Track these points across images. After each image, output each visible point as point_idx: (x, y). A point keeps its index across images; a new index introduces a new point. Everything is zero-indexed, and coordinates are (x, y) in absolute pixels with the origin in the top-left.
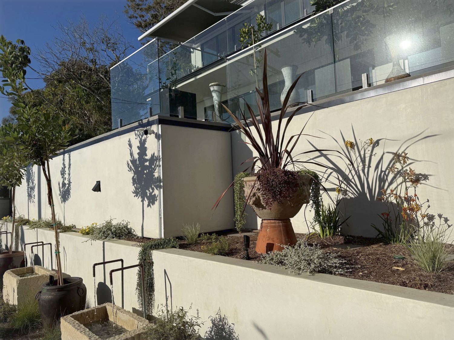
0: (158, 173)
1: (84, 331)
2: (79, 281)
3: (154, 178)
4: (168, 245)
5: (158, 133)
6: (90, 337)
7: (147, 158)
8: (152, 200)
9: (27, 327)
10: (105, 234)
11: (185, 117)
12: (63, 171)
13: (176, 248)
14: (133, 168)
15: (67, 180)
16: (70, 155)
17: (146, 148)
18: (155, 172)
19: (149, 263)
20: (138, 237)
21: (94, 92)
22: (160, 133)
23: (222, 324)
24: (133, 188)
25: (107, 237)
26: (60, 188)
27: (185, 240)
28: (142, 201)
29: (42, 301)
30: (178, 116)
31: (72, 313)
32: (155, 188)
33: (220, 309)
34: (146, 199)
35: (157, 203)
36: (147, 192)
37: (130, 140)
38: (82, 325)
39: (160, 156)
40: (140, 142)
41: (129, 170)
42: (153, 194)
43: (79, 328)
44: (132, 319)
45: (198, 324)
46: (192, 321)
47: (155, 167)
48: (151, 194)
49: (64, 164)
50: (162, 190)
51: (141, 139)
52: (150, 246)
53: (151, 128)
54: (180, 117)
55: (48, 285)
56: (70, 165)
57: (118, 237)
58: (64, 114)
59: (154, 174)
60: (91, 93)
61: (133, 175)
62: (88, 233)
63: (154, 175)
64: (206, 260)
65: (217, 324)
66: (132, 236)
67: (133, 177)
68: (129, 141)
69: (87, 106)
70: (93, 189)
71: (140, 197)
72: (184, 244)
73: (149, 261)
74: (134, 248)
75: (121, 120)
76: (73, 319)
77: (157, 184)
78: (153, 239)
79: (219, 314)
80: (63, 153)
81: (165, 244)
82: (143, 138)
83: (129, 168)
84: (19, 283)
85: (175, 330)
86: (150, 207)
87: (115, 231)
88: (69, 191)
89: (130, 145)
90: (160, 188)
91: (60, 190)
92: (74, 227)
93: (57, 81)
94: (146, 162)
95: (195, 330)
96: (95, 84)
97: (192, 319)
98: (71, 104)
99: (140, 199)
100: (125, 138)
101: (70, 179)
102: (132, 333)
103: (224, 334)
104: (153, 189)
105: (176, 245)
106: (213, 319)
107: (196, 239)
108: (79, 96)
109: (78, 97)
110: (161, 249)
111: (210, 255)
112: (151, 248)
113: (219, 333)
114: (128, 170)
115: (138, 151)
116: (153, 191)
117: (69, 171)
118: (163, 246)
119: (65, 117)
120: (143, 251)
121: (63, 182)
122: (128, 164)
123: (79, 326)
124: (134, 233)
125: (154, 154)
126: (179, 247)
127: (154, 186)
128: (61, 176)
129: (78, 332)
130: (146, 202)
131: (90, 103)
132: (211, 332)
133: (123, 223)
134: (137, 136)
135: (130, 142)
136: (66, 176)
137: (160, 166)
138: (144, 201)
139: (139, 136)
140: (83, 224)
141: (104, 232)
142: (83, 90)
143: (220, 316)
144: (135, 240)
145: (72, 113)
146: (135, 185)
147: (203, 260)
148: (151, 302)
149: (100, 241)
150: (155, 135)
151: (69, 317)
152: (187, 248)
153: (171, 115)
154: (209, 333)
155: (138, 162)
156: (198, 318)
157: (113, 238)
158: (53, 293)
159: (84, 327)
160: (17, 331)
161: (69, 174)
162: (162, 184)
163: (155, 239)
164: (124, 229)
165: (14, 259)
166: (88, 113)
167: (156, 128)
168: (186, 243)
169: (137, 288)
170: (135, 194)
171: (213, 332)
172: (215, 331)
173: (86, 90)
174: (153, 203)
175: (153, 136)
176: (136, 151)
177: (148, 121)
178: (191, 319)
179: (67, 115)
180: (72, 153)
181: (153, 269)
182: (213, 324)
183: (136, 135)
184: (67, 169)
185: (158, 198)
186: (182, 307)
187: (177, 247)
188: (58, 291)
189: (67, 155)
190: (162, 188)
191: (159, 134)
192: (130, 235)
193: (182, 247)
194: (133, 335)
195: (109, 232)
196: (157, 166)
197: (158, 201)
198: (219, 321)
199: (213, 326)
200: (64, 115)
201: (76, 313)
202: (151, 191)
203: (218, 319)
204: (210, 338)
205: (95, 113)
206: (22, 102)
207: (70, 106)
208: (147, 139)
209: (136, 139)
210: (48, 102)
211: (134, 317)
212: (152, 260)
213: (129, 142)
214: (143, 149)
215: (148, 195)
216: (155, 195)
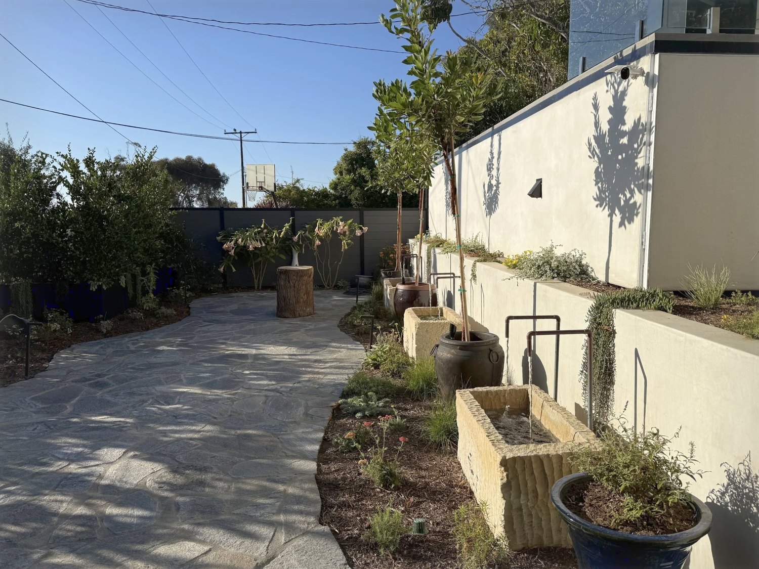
0: (645, 159)
1: (482, 421)
2: (493, 341)
3: (636, 168)
4: (650, 303)
5: (651, 74)
6: (490, 433)
7: (624, 130)
8: (629, 213)
9: (422, 391)
10: (541, 270)
11: (721, 31)
12: (490, 165)
13: (666, 311)
14: (597, 151)
15: (494, 178)
16: (500, 136)
17: (625, 107)
18: (639, 156)
19: (607, 330)
20: (599, 282)
21: (556, 25)
22: (656, 72)
23: (751, 487)
24: (594, 191)
25: (543, 275)
26: (485, 192)
27: (690, 297)
28: (611, 215)
29: (439, 358)
30: (704, 31)
31: (473, 387)
32: (636, 189)
33: (749, 455)
34: (617, 212)
35: (638, 220)
36: (620, 198)
37: (596, 95)
38: (483, 410)
39: (651, 124)
40: (615, 98)
41: (591, 155)
42: (632, 201)
43: (477, 413)
44: (566, 423)
45: (691, 472)
46: (678, 462)
47: (639, 146)
48: (627, 201)
49: (492, 153)
50: (650, 194)
51: (616, 92)
52: (611, 300)
53: (637, 63)
54: (709, 32)
55: (448, 337)
56: (499, 153)
57: (561, 277)
58: (507, 71)
59: (636, 161)
60: (552, 29)
61: (597, 165)
62: (515, 266)
63: (637, 164)
64: (728, 346)
65: (740, 483)
66: (587, 278)
67: (598, 168)
68: (595, 98)
69: (544, 54)
70: (530, 192)
71: (607, 208)
72: (686, 306)
73: (606, 327)
74: (584, 299)
75: (584, 59)
76: (473, 397)
77: (640, 182)
78: (624, 288)
79: (746, 463)
80: (492, 135)
81: (643, 301)
82: (621, 89)
83: (590, 151)
84: (418, 328)
85: (634, 471)
86: (623, 227)
87: (558, 266)
88: (497, 198)
89: (596, 107)
90: (647, 189)
91: (485, 196)
92: (500, 255)
93: (499, 16)
94: (623, 138)
95: (680, 481)
96: (558, 10)
97: (677, 457)
98: (519, 53)
99: (607, 211)
100: (587, 92)
101: (498, 178)
102: (559, 448)
103: (755, 508)
104: (632, 192)
105: (667, 307)
106: (732, 470)
107: (716, 301)
108: (533, 37)
109: (531, 39)
110: (633, 308)
111: (744, 337)
112: (613, 303)
113: (741, 501)
114: (589, 156)
115: (610, 116)
116: (632, 196)
117: (499, 164)
118: (639, 303)
119: (508, 76)
120: (597, 308)
121: (490, 182)
122: (590, 144)
123: (478, 410)
124: (593, 274)
125: (639, 119)
126: (673, 311)
127: (635, 185)
128: (487, 173)
129: (474, 420)
130: (617, 218)
131: (549, 47)
132: (723, 494)
133: (575, 254)
134: (610, 84)
135: (596, 100)
136: (494, 172)
137: (650, 144)
138: (614, 216)
139: (612, 85)
140: (512, 251)
141: (539, 267)
142: (539, 25)
143: (749, 470)
144: (590, 287)
145: (520, 69)
146: (600, 185)
147: (720, 346)
148: (606, 402)
149: (530, 281)
150: (644, 78)
151: (468, 392)
152: (692, 314)
153: (687, 31)
154: (718, 494)
155: (607, 139)
156: (691, 459)
157: (553, 278)
158: (453, 351)
159: (485, 414)
160: (410, 393)
161: (498, 169)
162: (651, 181)
163: (629, 290)
164: (574, 264)
165: (420, 293)
166: (544, 65)
167: (649, 64)
168: (691, 304)
169: (582, 372)
170: (598, 202)
171: (729, 496)
172: (732, 495)
173: (544, 24)
174: (631, 220)
175: (641, 79)
176: (605, 116)
177: (634, 51)
178: (674, 456)
179: (511, 74)
180: (504, 133)
181: (614, 344)
182: (729, 479)
183: (607, 84)
184: (495, 161)
185: (640, 210)
186: (658, 430)
187: (668, 310)
188: (459, 349)
189: (496, 137)
190: (650, 190)
191: (654, 75)
192: (585, 276)
193: (679, 311)
194: (560, 453)
195: (547, 267)
196: (645, 144)
197: (640, 216)
198: (746, 479)
199: (728, 485)
200: (506, 74)
201: (480, 389)
202: (628, 195)
203: (742, 473)
204: (719, 504)
205: (557, 64)
206: (417, 43)
207: (518, 57)
208: (629, 88)
209: (607, 91)
210: (487, 55)
211: (571, 420)
212: (613, 327)
213: (593, 99)
214: (618, 111)
215: (622, 203)
216: (635, 203)
